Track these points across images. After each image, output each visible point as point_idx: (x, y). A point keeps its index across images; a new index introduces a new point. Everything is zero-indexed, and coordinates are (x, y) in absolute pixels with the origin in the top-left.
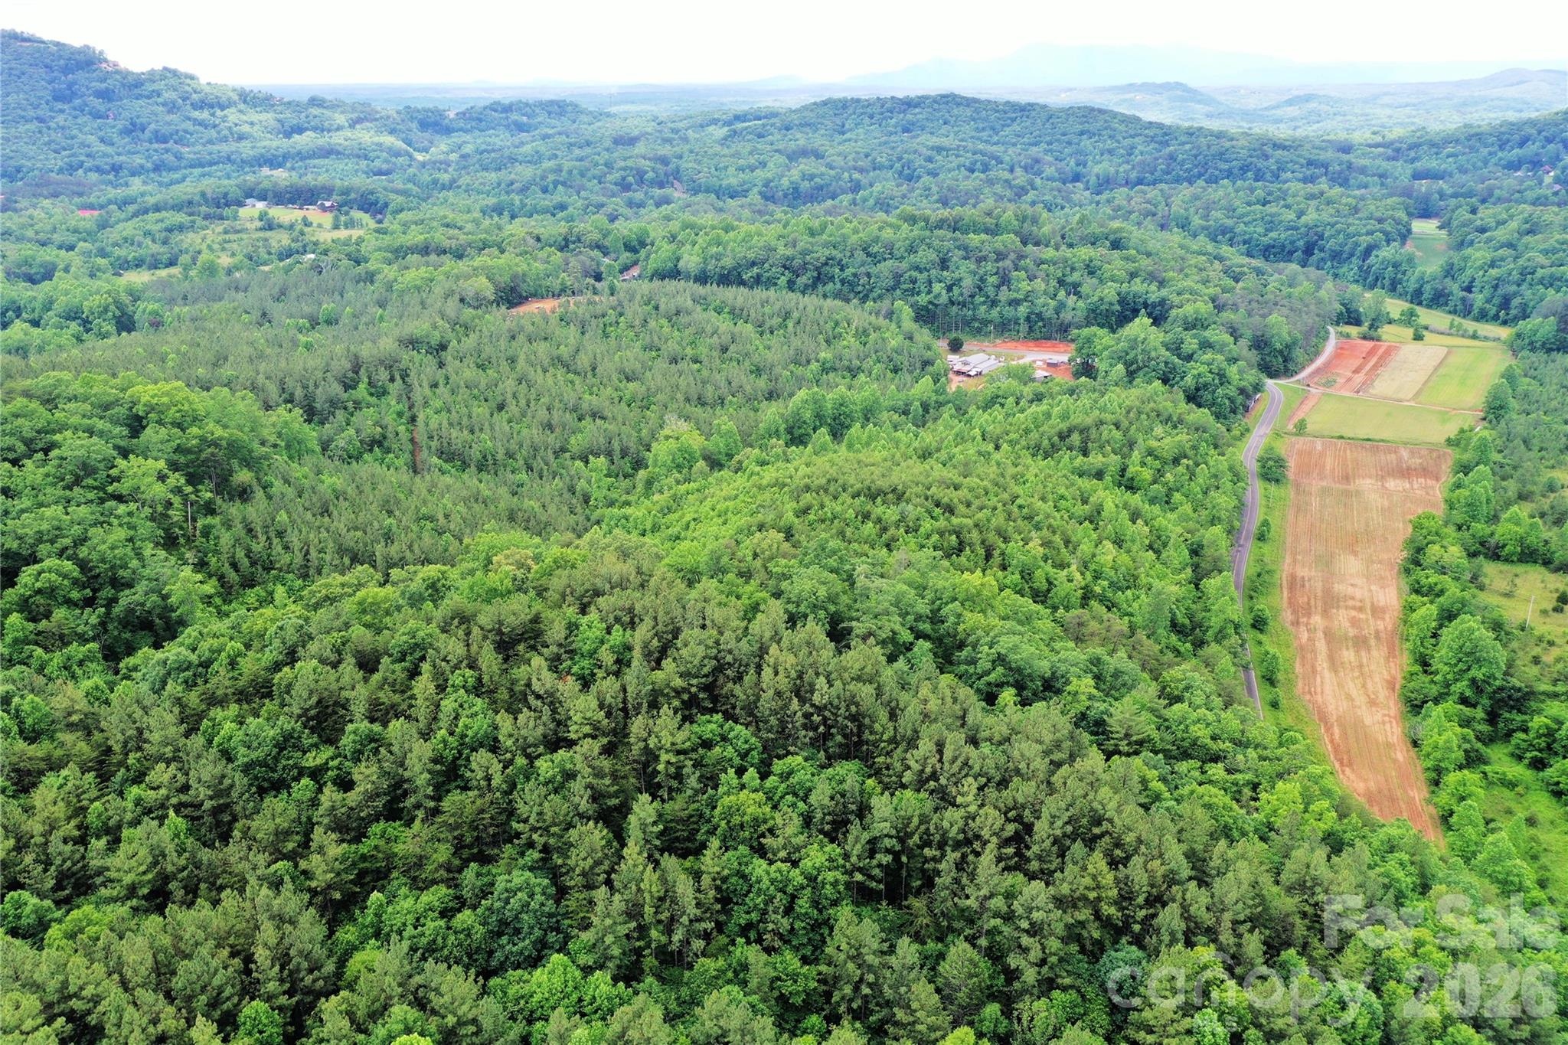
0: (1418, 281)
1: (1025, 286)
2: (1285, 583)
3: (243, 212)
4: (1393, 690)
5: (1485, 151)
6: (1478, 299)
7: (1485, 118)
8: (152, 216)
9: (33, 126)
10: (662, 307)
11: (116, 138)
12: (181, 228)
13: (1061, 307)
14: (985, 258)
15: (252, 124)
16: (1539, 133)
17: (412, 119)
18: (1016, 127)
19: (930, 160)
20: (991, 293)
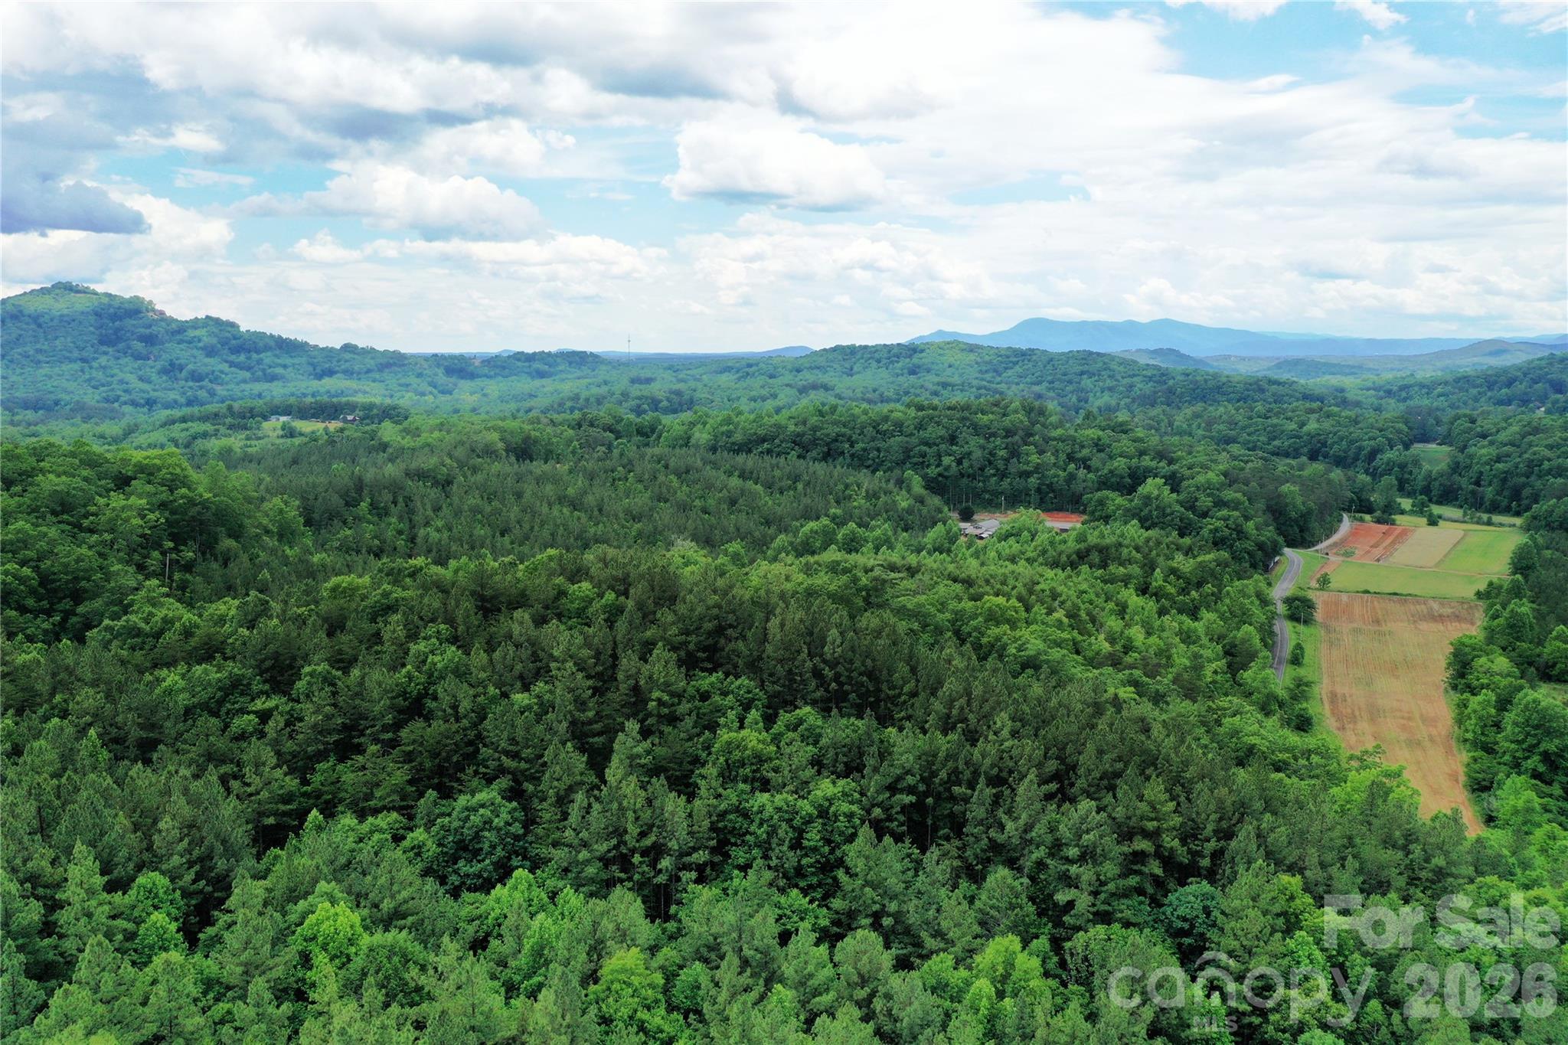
0: (1425, 479)
1: (1034, 458)
2: (1325, 697)
3: (265, 425)
4: (1457, 781)
5: (1474, 391)
6: (1489, 492)
7: (1468, 365)
8: (178, 426)
9: (77, 366)
10: (672, 464)
11: (154, 377)
12: (205, 435)
13: (1072, 477)
14: (994, 435)
15: (285, 367)
16: (1525, 375)
17: (438, 366)
18: (1017, 368)
19: (936, 393)
20: (1001, 465)
